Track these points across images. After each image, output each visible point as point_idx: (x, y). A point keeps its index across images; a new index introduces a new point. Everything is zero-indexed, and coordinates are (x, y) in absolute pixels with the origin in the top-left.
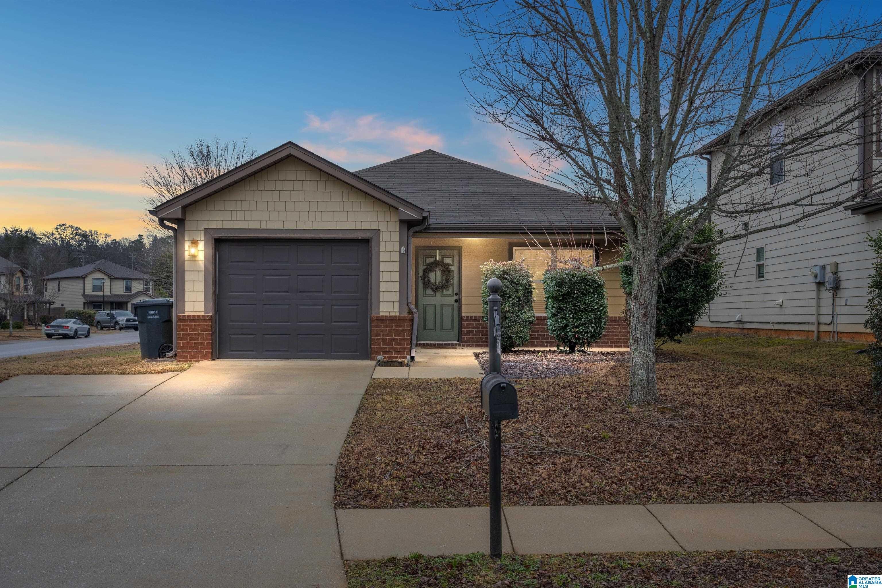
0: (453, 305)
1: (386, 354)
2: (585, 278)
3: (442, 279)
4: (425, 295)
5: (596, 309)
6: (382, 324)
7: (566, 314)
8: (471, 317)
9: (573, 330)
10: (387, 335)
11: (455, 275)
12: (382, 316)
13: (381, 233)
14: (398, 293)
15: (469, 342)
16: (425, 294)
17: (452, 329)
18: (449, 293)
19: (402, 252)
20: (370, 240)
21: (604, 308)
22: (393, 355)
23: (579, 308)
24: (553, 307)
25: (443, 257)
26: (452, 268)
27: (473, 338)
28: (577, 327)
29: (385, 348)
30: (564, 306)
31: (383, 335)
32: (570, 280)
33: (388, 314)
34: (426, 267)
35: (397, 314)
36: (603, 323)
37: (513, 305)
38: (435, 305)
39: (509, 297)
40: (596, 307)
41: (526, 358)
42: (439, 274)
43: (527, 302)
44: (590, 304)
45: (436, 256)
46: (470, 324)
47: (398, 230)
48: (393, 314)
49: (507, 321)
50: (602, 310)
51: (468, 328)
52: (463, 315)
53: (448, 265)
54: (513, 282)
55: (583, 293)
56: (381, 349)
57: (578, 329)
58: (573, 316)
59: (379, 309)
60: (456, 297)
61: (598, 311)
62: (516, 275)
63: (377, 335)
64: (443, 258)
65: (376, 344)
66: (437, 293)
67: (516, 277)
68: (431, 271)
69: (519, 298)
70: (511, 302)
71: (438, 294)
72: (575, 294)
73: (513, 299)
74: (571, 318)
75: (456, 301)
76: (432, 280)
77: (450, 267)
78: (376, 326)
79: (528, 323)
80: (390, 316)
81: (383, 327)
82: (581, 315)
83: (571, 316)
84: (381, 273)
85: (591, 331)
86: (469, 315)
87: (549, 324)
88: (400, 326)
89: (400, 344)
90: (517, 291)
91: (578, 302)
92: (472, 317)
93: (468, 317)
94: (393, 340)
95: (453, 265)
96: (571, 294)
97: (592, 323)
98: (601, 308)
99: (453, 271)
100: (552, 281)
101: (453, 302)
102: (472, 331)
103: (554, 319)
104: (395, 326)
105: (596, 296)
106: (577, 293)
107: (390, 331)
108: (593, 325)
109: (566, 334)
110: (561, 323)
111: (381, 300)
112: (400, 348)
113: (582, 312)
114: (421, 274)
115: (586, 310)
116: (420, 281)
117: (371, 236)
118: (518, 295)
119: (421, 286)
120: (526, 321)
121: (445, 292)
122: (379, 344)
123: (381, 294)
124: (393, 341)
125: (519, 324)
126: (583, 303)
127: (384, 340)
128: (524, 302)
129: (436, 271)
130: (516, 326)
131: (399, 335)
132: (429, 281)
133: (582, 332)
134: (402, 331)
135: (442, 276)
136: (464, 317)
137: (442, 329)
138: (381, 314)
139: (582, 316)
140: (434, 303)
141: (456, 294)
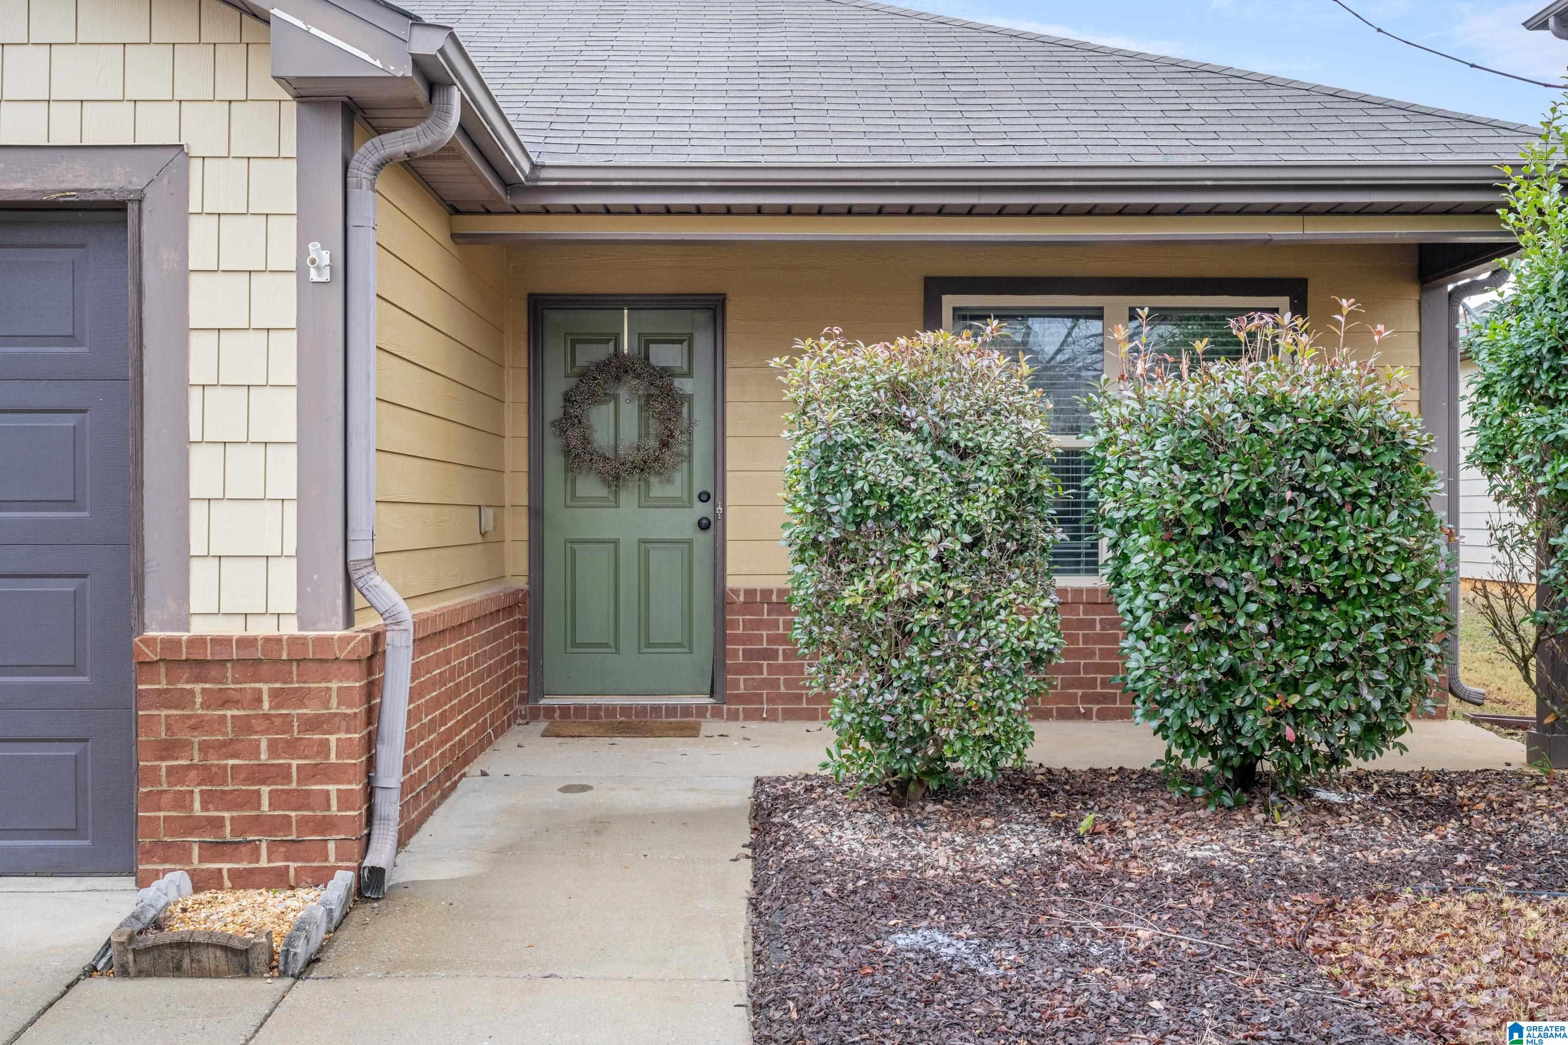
0: (689, 542)
1: (221, 858)
2: (1336, 422)
3: (643, 434)
4: (573, 499)
5: (1395, 587)
6: (198, 687)
7: (1228, 617)
8: (767, 593)
9: (1270, 704)
10: (226, 748)
11: (697, 415)
12: (198, 642)
13: (196, 165)
14: (291, 509)
15: (758, 699)
16: (574, 496)
17: (687, 644)
18: (675, 490)
19: (314, 276)
20: (132, 208)
21: (1437, 579)
22: (264, 863)
23: (1307, 579)
24: (1159, 577)
25: (646, 341)
26: (684, 385)
27: (774, 684)
28: (1293, 685)
29: (218, 823)
30: (1220, 574)
31: (204, 748)
32: (1252, 429)
33: (234, 629)
34: (573, 381)
35: (290, 628)
36: (1430, 663)
37: (945, 568)
38: (616, 542)
39: (925, 524)
40: (1395, 578)
41: (1015, 845)
42: (629, 411)
43: (1021, 550)
44: (1363, 560)
45: (617, 339)
46: (759, 624)
47: (290, 148)
48: (262, 628)
49: (913, 652)
50: (1430, 592)
51: (750, 640)
52: (731, 583)
53: (666, 372)
54: (941, 442)
55: (1324, 503)
56: (193, 825)
57: (1295, 699)
58: (1270, 625)
59: (184, 596)
60: (702, 510)
61: (1408, 600)
62: (955, 406)
63: (169, 748)
64: (648, 342)
65: (165, 799)
66: (623, 495)
67: (961, 415)
68: (595, 398)
69: (974, 528)
70: (933, 552)
71: (629, 498)
72: (1282, 503)
73: (946, 534)
74: (1260, 638)
75: (704, 525)
76: (602, 437)
77: (677, 382)
78: (165, 699)
79: (1022, 664)
80: (246, 642)
81: (205, 705)
82: (1312, 621)
83: (1262, 628)
84: (195, 395)
85: (1365, 709)
86: (759, 583)
87: (1135, 662)
88: (300, 696)
89: (303, 800)
90: (963, 490)
91: (1300, 553)
92: (770, 592)
93: (750, 593)
94: (262, 774)
95: (689, 374)
96: (1261, 506)
97: (1374, 663)
98: (1425, 583)
99: (689, 398)
100: (1151, 436)
101: (689, 530)
102: (770, 655)
103: (1163, 639)
104: (274, 693)
105: (1393, 516)
106: (1292, 502)
107: (243, 725)
108: (1378, 675)
109: (1229, 722)
110: (1205, 664)
111: (197, 546)
112: (303, 822)
113: (1321, 600)
114: (553, 408)
115: (1342, 593)
116: (552, 443)
117: (137, 183)
118: (970, 512)
119: (554, 463)
120: (1016, 653)
121: (658, 489)
122: (183, 801)
123: (197, 513)
124: (264, 782)
125: (980, 671)
126: (1323, 553)
127: (208, 775)
128: (1001, 548)
129: (616, 397)
130: (962, 681)
131: (292, 747)
132: (586, 440)
133: (1315, 712)
134: (313, 724)
135: (643, 423)
136: (736, 592)
137: (646, 643)
138: (200, 628)
139: (1324, 626)
140: (613, 536)
141: (704, 497)
